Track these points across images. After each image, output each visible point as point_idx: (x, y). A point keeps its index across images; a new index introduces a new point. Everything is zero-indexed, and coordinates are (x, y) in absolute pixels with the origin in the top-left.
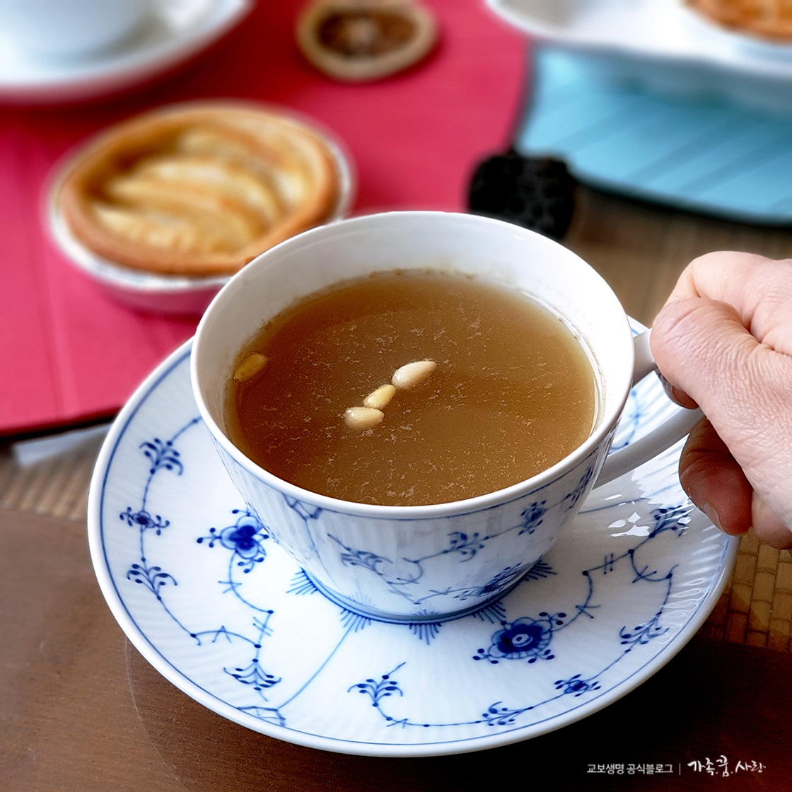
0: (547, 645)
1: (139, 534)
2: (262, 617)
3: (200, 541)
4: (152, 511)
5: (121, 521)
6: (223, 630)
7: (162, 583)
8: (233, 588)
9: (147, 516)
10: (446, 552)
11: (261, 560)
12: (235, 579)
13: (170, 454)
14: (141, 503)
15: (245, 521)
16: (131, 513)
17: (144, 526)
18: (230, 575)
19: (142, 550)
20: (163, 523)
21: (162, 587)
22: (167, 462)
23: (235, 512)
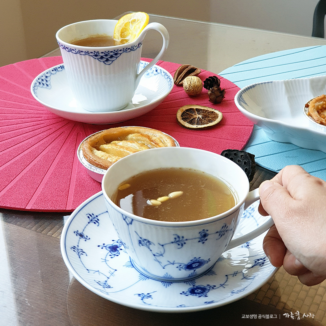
0: (206, 293)
1: (79, 239)
2: (113, 271)
3: (99, 246)
4: (85, 234)
5: (74, 234)
6: (98, 271)
7: (82, 254)
8: (105, 261)
9: (83, 235)
10: (172, 243)
11: (118, 255)
12: (107, 259)
13: (96, 220)
14: (82, 231)
15: (116, 244)
16: (78, 232)
17: (81, 237)
18: (106, 257)
19: (78, 243)
20: (88, 238)
21: (82, 255)
22: (95, 221)
23: (113, 241)
